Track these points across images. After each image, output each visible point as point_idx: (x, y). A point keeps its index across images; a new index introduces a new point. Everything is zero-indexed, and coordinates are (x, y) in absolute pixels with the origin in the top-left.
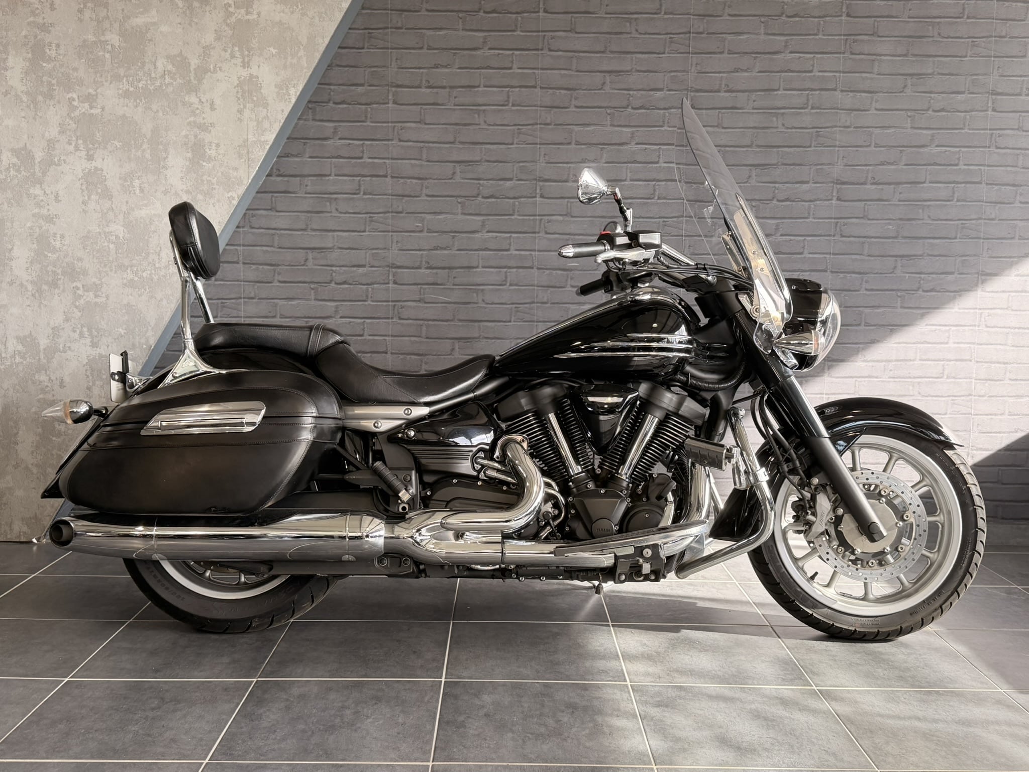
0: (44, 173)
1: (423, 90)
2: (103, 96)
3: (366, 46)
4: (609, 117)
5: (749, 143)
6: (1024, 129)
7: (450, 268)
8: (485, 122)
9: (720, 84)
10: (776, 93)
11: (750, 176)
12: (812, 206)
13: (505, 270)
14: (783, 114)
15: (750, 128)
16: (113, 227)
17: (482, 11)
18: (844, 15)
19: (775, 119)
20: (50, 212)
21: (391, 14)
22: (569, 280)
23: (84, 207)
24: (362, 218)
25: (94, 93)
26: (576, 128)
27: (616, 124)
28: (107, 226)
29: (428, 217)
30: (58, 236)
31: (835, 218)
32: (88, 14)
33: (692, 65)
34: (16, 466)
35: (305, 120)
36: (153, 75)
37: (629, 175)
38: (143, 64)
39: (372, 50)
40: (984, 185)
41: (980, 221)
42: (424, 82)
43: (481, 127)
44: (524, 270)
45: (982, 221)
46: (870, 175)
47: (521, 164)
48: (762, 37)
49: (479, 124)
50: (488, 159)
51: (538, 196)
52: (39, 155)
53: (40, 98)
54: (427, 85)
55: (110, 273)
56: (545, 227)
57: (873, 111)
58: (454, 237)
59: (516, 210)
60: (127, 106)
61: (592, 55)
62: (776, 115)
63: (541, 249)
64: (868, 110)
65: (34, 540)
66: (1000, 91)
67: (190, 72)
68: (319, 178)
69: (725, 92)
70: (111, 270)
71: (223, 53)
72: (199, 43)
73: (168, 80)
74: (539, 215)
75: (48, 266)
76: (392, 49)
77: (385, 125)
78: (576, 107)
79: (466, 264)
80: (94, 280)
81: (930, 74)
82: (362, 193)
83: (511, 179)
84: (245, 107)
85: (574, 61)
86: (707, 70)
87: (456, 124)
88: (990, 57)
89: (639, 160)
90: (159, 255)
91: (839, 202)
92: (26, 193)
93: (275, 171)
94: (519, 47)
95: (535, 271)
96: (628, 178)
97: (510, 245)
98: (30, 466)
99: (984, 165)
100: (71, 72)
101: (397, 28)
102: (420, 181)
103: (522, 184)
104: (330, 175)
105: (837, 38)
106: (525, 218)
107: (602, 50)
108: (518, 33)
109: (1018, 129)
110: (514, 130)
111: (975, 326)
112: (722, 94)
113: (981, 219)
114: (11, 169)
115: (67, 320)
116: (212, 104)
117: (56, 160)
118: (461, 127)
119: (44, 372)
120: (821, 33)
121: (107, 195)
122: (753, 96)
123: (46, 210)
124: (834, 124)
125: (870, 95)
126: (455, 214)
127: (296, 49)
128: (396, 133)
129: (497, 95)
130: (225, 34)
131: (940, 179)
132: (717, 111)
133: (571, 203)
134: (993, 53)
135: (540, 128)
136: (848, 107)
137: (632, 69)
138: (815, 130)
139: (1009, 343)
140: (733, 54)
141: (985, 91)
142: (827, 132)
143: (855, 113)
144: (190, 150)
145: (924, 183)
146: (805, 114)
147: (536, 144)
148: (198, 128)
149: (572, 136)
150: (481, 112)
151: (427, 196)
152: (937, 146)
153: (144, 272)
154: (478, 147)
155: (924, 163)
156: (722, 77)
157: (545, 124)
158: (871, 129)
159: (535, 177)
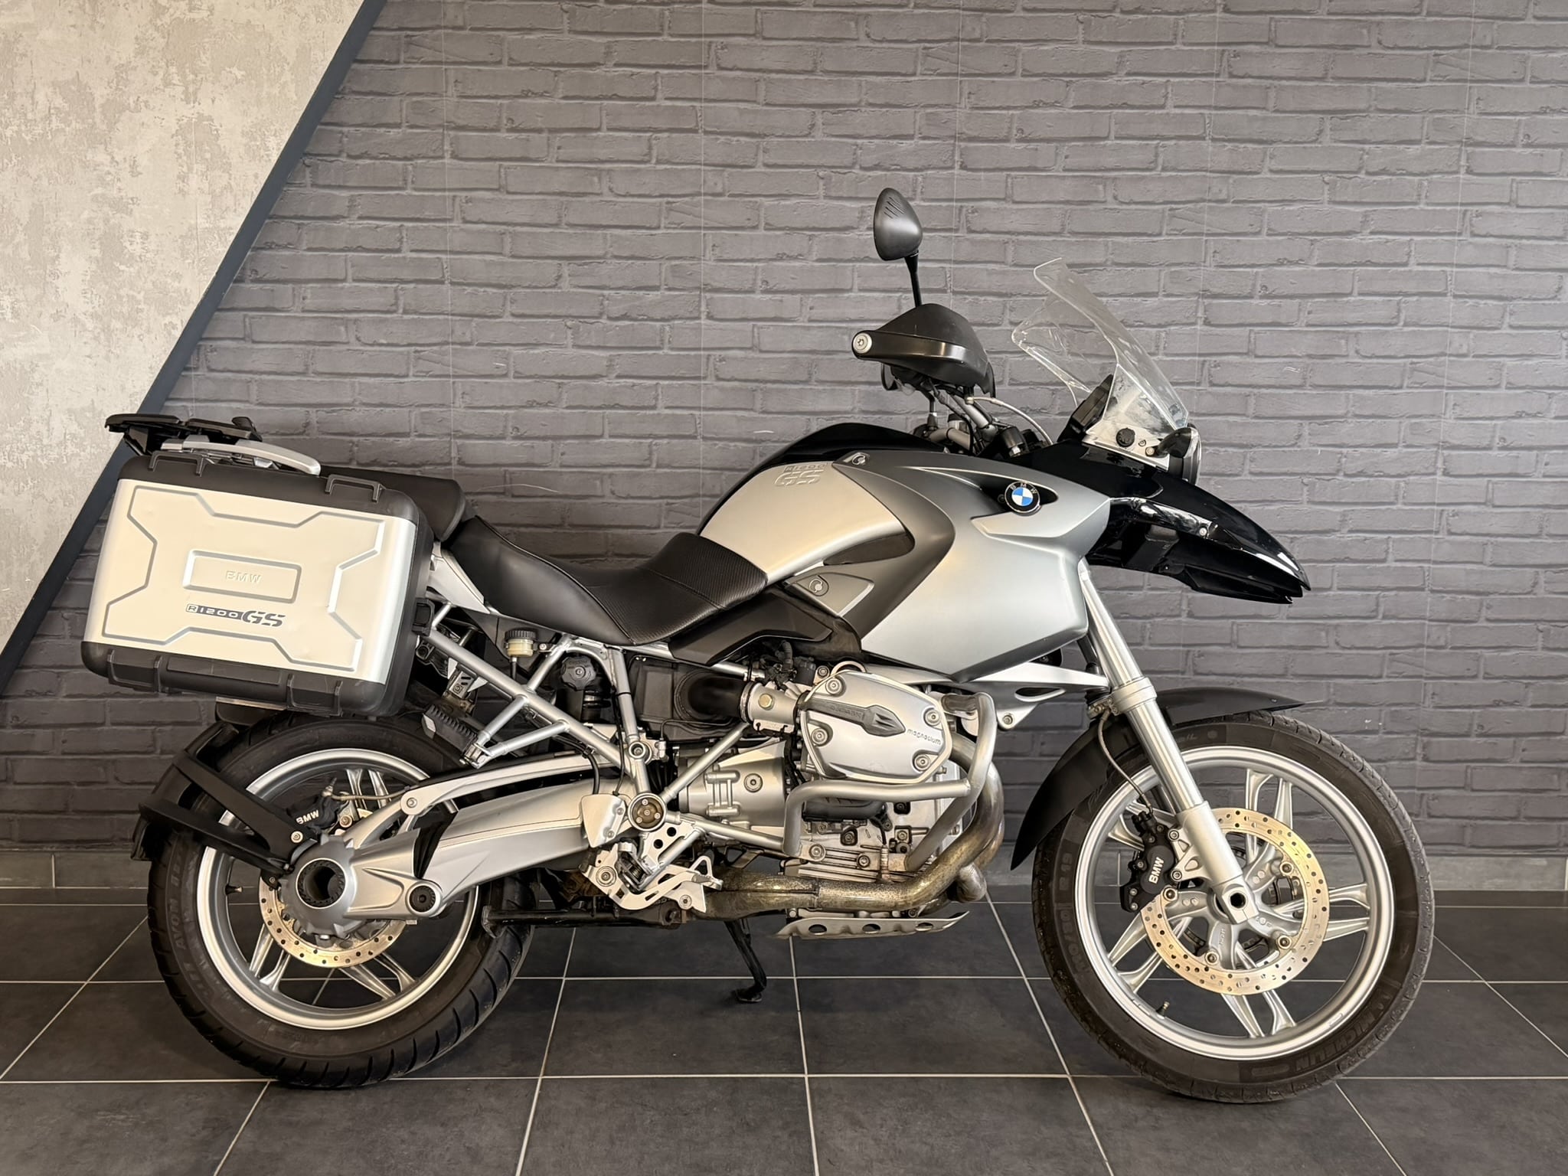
1: (504, 135)
3: (402, 58)
4: (821, 183)
5: (1058, 228)
6: (1521, 203)
7: (555, 438)
8: (611, 190)
9: (1010, 128)
10: (1102, 143)
12: (1163, 335)
13: (650, 440)
14: (1115, 179)
15: (1060, 202)
18: (1219, 9)
19: (1101, 187)
21: (445, 4)
22: (757, 458)
24: (401, 353)
26: (767, 202)
27: (833, 194)
29: (517, 351)
31: (1200, 355)
33: (961, 95)
35: (300, 185)
36: (30, 116)
37: (857, 281)
38: (13, 96)
39: (413, 66)
40: (1449, 298)
41: (1442, 358)
42: (505, 122)
43: (604, 198)
44: (682, 441)
45: (1446, 359)
46: (1259, 283)
47: (674, 263)
48: (1082, 48)
49: (601, 194)
50: (616, 254)
51: (703, 316)
54: (509, 125)
56: (716, 370)
57: (1266, 175)
58: (560, 385)
59: (666, 340)
61: (790, 77)
62: (1103, 180)
63: (711, 406)
64: (1256, 173)
66: (1480, 139)
67: (94, 110)
68: (327, 285)
69: (1020, 140)
71: (150, 78)
72: (108, 59)
73: (55, 124)
74: (705, 349)
76: (446, 63)
77: (438, 194)
78: (767, 165)
79: (582, 432)
81: (1364, 111)
82: (401, 311)
83: (656, 288)
84: (190, 169)
85: (762, 86)
86: (988, 104)
87: (561, 194)
88: (1465, 81)
90: (48, 424)
91: (1206, 328)
93: (249, 272)
94: (667, 62)
95: (699, 442)
96: (856, 287)
97: (656, 399)
99: (1451, 265)
101: (454, 28)
102: (500, 291)
103: (675, 296)
104: (344, 280)
105: (1206, 48)
106: (683, 353)
107: (810, 68)
108: (666, 37)
109: (1508, 204)
110: (660, 204)
111: (1431, 532)
112: (1012, 145)
113: (1443, 354)
116: (134, 165)
118: (569, 198)
120: (1180, 41)
122: (1065, 149)
124: (1200, 196)
125: (1261, 146)
126: (560, 346)
127: (278, 69)
128: (457, 208)
129: (631, 145)
130: (152, 44)
131: (1376, 288)
132: (1005, 173)
133: (759, 328)
134: (1468, 75)
135: (705, 200)
136: (1225, 167)
137: (860, 101)
138: (1169, 206)
139: (1488, 560)
140: (1031, 76)
141: (1455, 139)
142: (1189, 209)
143: (1235, 177)
144: (97, 244)
145: (1350, 294)
146: (1152, 179)
147: (699, 228)
148: (110, 206)
149: (759, 216)
150: (604, 173)
151: (513, 315)
152: (1372, 233)
153: (23, 452)
154: (599, 232)
155: (1350, 261)
156: (1013, 115)
157: (714, 195)
158: (1261, 205)
159: (697, 285)
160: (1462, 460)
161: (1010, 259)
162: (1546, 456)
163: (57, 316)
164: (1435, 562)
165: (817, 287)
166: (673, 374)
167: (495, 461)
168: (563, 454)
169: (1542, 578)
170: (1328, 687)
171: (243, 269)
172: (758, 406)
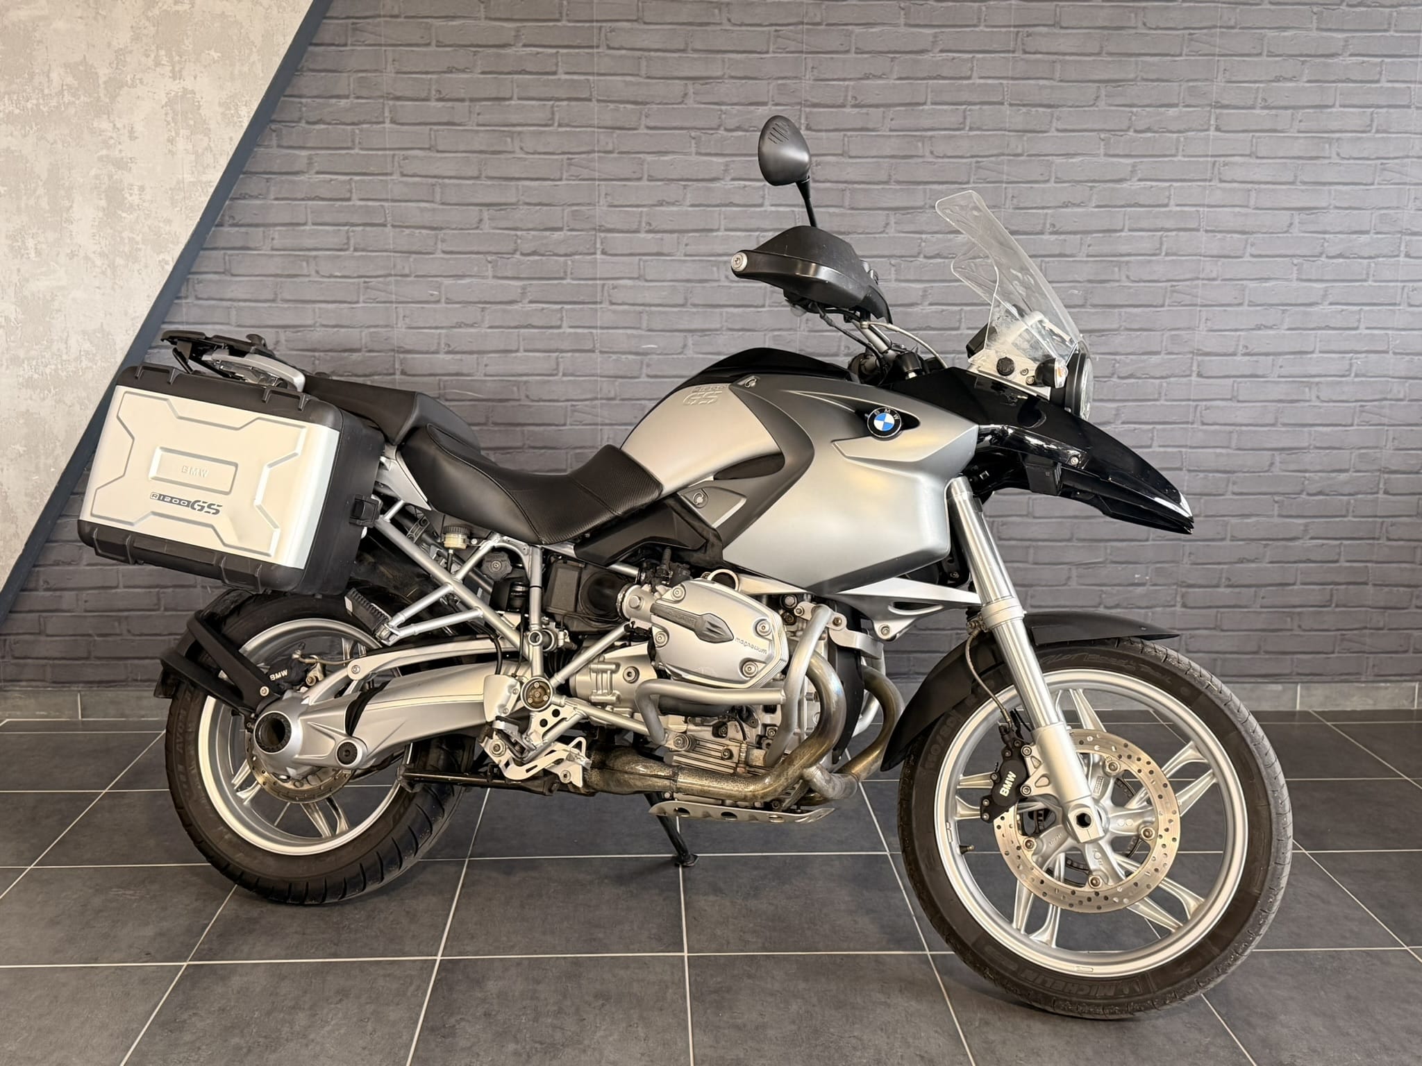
1: (433, 104)
3: (349, 42)
4: (693, 142)
5: (885, 178)
6: (1260, 155)
7: (479, 352)
8: (521, 149)
9: (846, 96)
10: (921, 108)
11: (887, 224)
13: (557, 354)
14: (931, 137)
15: (887, 157)
19: (920, 144)
22: (644, 367)
24: (353, 283)
26: (649, 158)
27: (703, 151)
29: (448, 282)
33: (806, 69)
35: (268, 147)
36: (46, 91)
37: (723, 222)
38: (32, 75)
39: (359, 48)
40: (1202, 233)
41: (1196, 282)
42: (434, 92)
43: (517, 156)
44: (583, 354)
45: (1200, 282)
46: (1049, 221)
47: (574, 208)
48: (903, 30)
49: (513, 152)
50: (528, 200)
51: (599, 252)
54: (438, 96)
57: (1053, 133)
58: (483, 309)
59: (569, 273)
60: (12, 135)
61: (667, 55)
62: (922, 138)
63: (605, 325)
64: (1045, 132)
66: (1225, 102)
67: (99, 86)
68: (290, 228)
69: (854, 106)
71: (143, 59)
72: (109, 45)
73: (67, 98)
74: (600, 279)
76: (385, 45)
77: (380, 153)
78: (648, 128)
79: (502, 347)
81: (1132, 81)
82: (352, 249)
83: (560, 229)
84: (177, 134)
85: (644, 63)
86: (826, 76)
87: (481, 152)
88: (1213, 55)
89: (736, 202)
90: (66, 343)
93: (227, 218)
94: (566, 43)
96: (722, 227)
97: (561, 319)
99: (1203, 205)
101: (392, 16)
102: (433, 232)
103: (577, 236)
104: (305, 224)
105: (1004, 30)
106: (582, 282)
107: (682, 48)
108: (564, 23)
109: (1249, 156)
110: (562, 160)
111: (1188, 423)
112: (848, 110)
113: (1198, 279)
116: (132, 131)
118: (488, 156)
120: (983, 24)
122: (891, 112)
124: (1000, 151)
125: (1049, 110)
126: (483, 277)
127: (247, 51)
128: (396, 164)
129: (538, 112)
130: (145, 32)
131: (1144, 224)
132: (842, 133)
133: (646, 261)
134: (1217, 50)
135: (599, 157)
136: (1020, 127)
137: (724, 74)
138: (975, 160)
139: (1233, 445)
140: (862, 53)
141: (1206, 102)
142: (991, 162)
143: (1030, 135)
144: (103, 196)
145: (1121, 231)
146: (962, 137)
147: (594, 179)
148: (113, 165)
149: (642, 169)
150: (515, 135)
151: (444, 252)
152: (1140, 180)
153: (46, 366)
154: (513, 183)
155: (1122, 203)
156: (848, 86)
157: (605, 152)
158: (1050, 158)
159: (593, 226)
160: (1214, 365)
161: (847, 203)
162: (1280, 360)
163: (72, 255)
164: (1191, 447)
165: (690, 227)
166: (575, 299)
167: (432, 372)
168: (486, 365)
169: (1278, 459)
170: (1106, 548)
171: (223, 215)
172: (644, 325)
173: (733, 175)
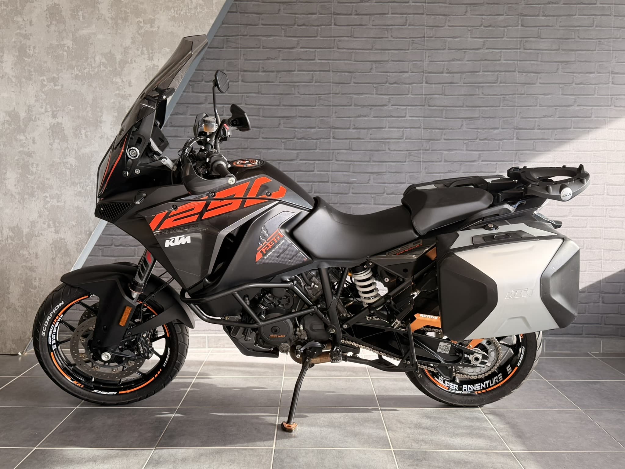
0: (26, 126)
1: (260, 73)
2: (62, 78)
3: (225, 47)
4: (375, 89)
5: (462, 105)
8: (298, 93)
9: (444, 69)
10: (478, 73)
11: (462, 125)
12: (501, 143)
13: (311, 183)
14: (483, 86)
15: (462, 95)
16: (68, 159)
17: (296, 25)
18: (520, 25)
19: (477, 90)
20: (30, 150)
21: (240, 27)
22: (351, 189)
23: (50, 146)
25: (57, 76)
26: (355, 96)
27: (379, 93)
28: (65, 158)
29: (264, 151)
30: (35, 165)
31: (515, 151)
32: (53, 28)
33: (426, 57)
34: (8, 308)
35: (188, 92)
36: (93, 65)
37: (387, 124)
38: (87, 58)
39: (228, 49)
40: (607, 129)
41: (605, 152)
42: (261, 68)
43: (296, 96)
44: (323, 183)
45: (607, 152)
46: (537, 124)
47: (321, 118)
48: (469, 39)
49: (295, 94)
50: (300, 115)
51: (331, 138)
52: (23, 115)
53: (24, 80)
54: (262, 70)
55: (66, 187)
56: (336, 157)
57: (538, 85)
58: (279, 163)
59: (318, 146)
60: (77, 84)
61: (364, 51)
62: (478, 87)
63: (334, 170)
64: (535, 84)
65: (20, 354)
66: (617, 71)
67: (116, 63)
69: (447, 73)
70: (67, 186)
71: (136, 52)
72: (121, 45)
73: (102, 68)
74: (332, 150)
75: (28, 184)
76: (241, 48)
77: (236, 95)
78: (355, 83)
80: (57, 192)
81: (573, 62)
83: (314, 128)
85: (353, 55)
86: (435, 60)
87: (281, 94)
88: (611, 50)
89: (394, 115)
91: (517, 140)
92: (15, 139)
93: (169, 123)
94: (319, 47)
95: (330, 184)
96: (387, 127)
97: (314, 168)
98: (17, 307)
99: (607, 117)
100: (42, 64)
101: (243, 36)
102: (258, 129)
103: (321, 131)
105: (515, 39)
106: (324, 151)
107: (370, 48)
108: (319, 38)
110: (316, 97)
111: (603, 216)
112: (444, 75)
113: (606, 150)
114: (6, 124)
115: (40, 216)
116: (130, 83)
117: (33, 118)
118: (284, 96)
119: (26, 249)
120: (505, 37)
121: (64, 139)
122: (464, 76)
123: (27, 149)
124: (514, 92)
125: (536, 74)
126: (280, 149)
128: (243, 99)
129: (306, 76)
130: (137, 40)
131: (579, 126)
132: (442, 85)
133: (352, 142)
134: (612, 48)
135: (332, 96)
136: (523, 82)
137: (389, 59)
138: (502, 96)
140: (451, 50)
141: (607, 71)
142: (510, 97)
143: (527, 85)
144: (116, 111)
145: (570, 128)
146: (496, 86)
147: (330, 106)
148: (121, 97)
149: (352, 101)
150: (296, 87)
151: (263, 138)
152: (578, 106)
154: (294, 108)
155: (570, 116)
156: (445, 64)
157: (336, 94)
158: (537, 96)
159: (329, 126)
160: (614, 190)
161: (444, 116)
163: (101, 138)
164: (605, 228)
165: (373, 127)
166: (320, 159)
172: (351, 170)
173: (392, 104)
